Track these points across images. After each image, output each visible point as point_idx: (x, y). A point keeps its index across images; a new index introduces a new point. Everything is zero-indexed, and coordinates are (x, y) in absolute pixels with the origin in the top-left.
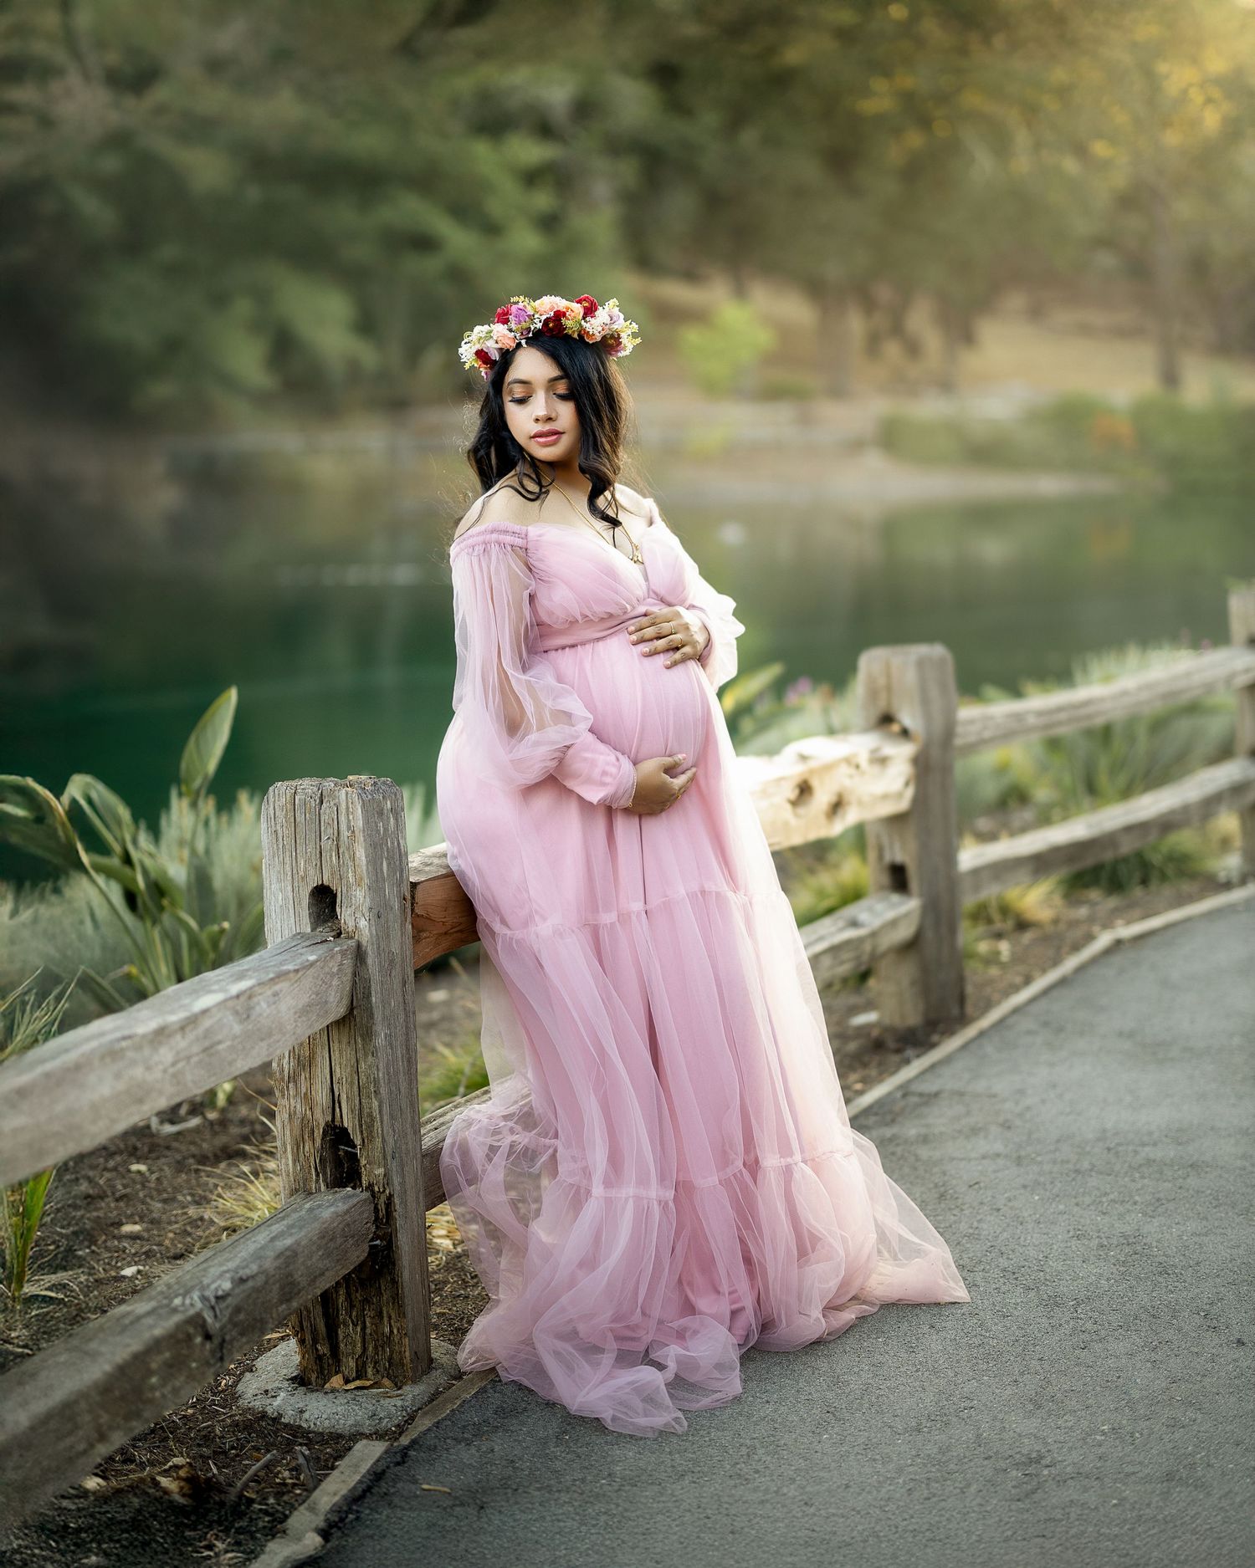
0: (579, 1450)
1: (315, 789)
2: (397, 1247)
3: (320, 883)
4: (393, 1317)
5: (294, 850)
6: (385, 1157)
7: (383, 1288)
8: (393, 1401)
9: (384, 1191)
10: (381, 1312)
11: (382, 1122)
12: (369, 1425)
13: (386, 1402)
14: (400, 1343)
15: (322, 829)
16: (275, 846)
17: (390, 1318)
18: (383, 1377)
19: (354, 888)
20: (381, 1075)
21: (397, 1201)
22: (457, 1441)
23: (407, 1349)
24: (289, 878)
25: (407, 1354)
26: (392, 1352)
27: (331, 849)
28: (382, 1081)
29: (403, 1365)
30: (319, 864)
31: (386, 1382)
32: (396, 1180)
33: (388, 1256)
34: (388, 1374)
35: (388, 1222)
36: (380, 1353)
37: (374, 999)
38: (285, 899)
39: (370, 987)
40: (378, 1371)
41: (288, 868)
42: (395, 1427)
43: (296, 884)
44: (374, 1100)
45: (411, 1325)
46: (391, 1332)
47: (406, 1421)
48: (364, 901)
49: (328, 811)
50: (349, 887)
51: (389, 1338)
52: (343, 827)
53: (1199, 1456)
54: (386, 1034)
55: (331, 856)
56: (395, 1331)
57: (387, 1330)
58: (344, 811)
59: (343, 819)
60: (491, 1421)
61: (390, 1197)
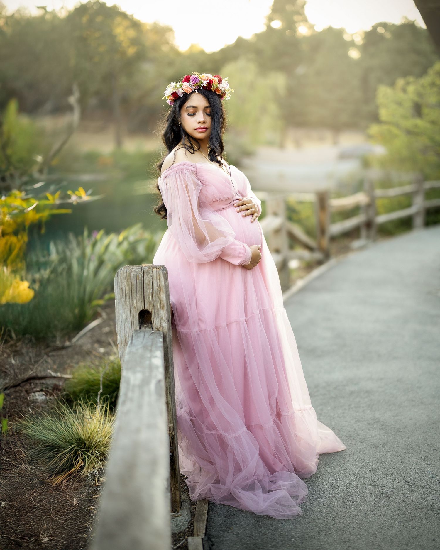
0: (271, 528)
1: (140, 270)
3: (143, 309)
5: (131, 295)
6: (173, 419)
9: (172, 433)
11: (172, 405)
15: (145, 286)
16: (122, 294)
19: (160, 310)
20: (171, 386)
22: (224, 531)
24: (128, 307)
27: (149, 295)
28: (171, 388)
30: (143, 301)
37: (169, 355)
38: (126, 316)
39: (168, 350)
41: (128, 303)
43: (132, 310)
44: (169, 396)
48: (165, 315)
49: (148, 279)
50: (158, 310)
52: (155, 285)
54: (171, 369)
55: (149, 298)
58: (155, 279)
59: (155, 282)
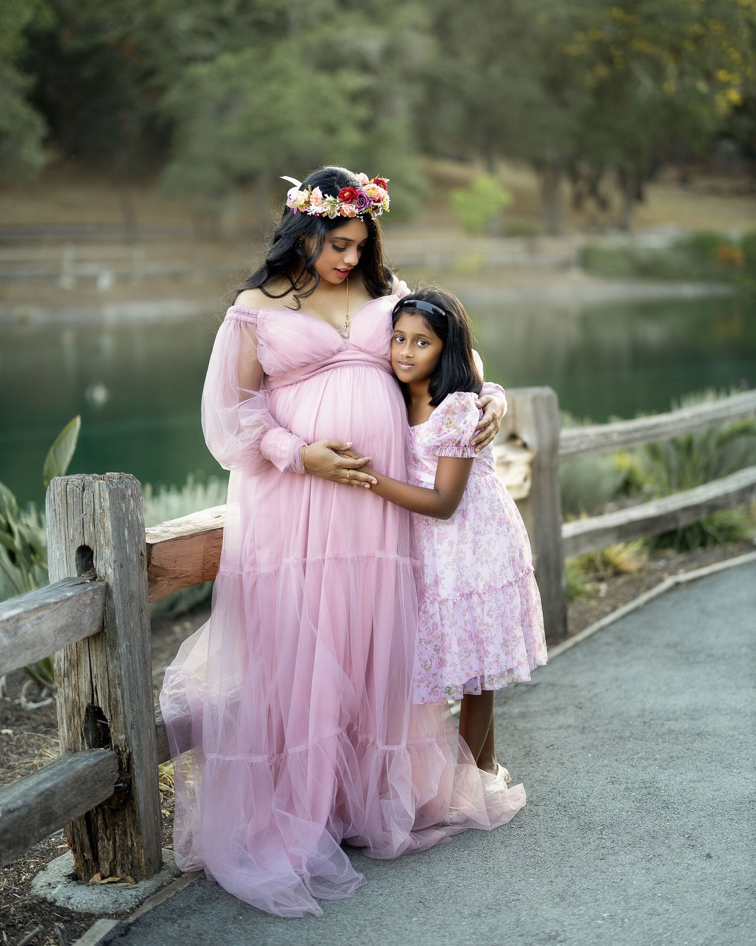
0: (247, 927)
1: (80, 481)
2: (135, 788)
3: (83, 544)
4: (134, 834)
5: (66, 522)
6: (125, 727)
7: (127, 815)
8: (130, 892)
9: (126, 751)
10: (126, 832)
11: (123, 704)
12: (113, 908)
13: (125, 892)
14: (138, 853)
15: (84, 508)
16: (54, 519)
17: (131, 835)
18: (127, 875)
19: (104, 547)
20: (123, 672)
21: (134, 757)
22: (166, 919)
23: (143, 856)
24: (64, 541)
25: (143, 860)
26: (133, 858)
27: (90, 522)
28: (123, 677)
29: (140, 867)
30: (82, 531)
31: (129, 878)
32: (134, 743)
33: (129, 794)
34: (131, 873)
35: (128, 771)
36: (125, 859)
37: (117, 622)
38: (61, 554)
39: (115, 614)
40: (124, 871)
41: (63, 534)
42: (129, 909)
43: (68, 545)
44: (118, 689)
45: (145, 840)
46: (133, 845)
47: (137, 906)
48: (111, 556)
49: (87, 496)
50: (101, 547)
51: (131, 849)
52: (97, 507)
53: (665, 935)
54: (126, 645)
55: (90, 526)
56: (135, 845)
57: (130, 843)
58: (98, 496)
59: (97, 501)
60: (192, 905)
61: (130, 755)
